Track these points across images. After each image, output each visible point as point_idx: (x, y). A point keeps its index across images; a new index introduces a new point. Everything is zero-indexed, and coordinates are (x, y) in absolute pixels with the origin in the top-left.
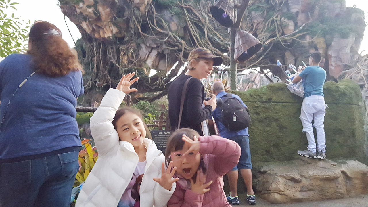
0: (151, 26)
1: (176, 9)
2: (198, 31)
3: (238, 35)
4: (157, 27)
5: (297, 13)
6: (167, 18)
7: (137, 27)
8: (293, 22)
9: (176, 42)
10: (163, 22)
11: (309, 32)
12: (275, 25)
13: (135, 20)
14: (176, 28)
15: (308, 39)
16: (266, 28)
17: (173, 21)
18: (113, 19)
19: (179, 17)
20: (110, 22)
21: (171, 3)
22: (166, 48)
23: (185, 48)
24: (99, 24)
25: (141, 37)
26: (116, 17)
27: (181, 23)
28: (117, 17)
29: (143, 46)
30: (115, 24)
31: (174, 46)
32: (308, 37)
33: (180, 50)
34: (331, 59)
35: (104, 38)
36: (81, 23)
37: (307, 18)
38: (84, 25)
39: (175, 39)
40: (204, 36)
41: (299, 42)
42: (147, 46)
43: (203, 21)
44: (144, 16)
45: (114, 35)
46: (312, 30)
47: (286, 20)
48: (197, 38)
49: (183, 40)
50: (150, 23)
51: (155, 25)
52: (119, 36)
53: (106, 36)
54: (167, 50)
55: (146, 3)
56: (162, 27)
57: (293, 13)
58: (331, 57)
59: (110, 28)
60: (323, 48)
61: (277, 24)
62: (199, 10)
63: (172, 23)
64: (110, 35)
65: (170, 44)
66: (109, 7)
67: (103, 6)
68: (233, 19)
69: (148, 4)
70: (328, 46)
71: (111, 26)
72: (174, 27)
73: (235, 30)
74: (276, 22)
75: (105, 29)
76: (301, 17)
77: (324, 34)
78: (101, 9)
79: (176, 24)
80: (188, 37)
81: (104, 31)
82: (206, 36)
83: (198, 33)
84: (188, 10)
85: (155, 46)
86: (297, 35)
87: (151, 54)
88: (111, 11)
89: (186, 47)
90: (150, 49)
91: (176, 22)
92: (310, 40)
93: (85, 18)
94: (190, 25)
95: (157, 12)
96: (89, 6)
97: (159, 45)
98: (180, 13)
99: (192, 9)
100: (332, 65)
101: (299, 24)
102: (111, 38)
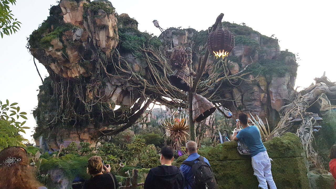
0: (115, 67)
1: (139, 53)
2: (157, 71)
3: (194, 99)
4: (122, 68)
5: (241, 57)
6: (130, 60)
7: (103, 68)
8: (238, 64)
9: (139, 81)
10: (127, 64)
11: (251, 72)
12: (223, 66)
13: (101, 63)
14: (139, 69)
15: (251, 78)
16: (215, 69)
17: (136, 63)
18: (81, 61)
19: (141, 60)
20: (77, 64)
21: (134, 48)
22: (130, 86)
23: (146, 86)
25: (106, 76)
26: (83, 59)
27: (143, 64)
28: (85, 59)
29: (108, 84)
30: (83, 65)
31: (137, 84)
32: (251, 76)
33: (142, 88)
34: (272, 95)
35: (71, 78)
36: (50, 64)
37: (249, 61)
38: (53, 66)
39: (138, 79)
40: (164, 76)
41: (243, 81)
42: (112, 84)
43: (162, 63)
44: (109, 59)
45: (81, 75)
46: (254, 71)
47: (232, 62)
48: (157, 77)
49: (145, 79)
50: (115, 65)
51: (120, 66)
52: (86, 75)
53: (73, 76)
54: (131, 88)
55: (111, 48)
56: (126, 68)
57: (237, 56)
58: (272, 92)
59: (77, 69)
60: (264, 85)
61: (225, 65)
62: (159, 54)
63: (135, 64)
64: (78, 75)
65: (133, 82)
66: (76, 51)
67: (71, 49)
68: (189, 85)
69: (113, 48)
70: (269, 84)
71: (79, 67)
72: (137, 68)
73: (192, 94)
74: (223, 64)
75: (72, 70)
76: (244, 60)
77: (264, 74)
78: (69, 52)
79: (139, 66)
80: (149, 76)
81: (71, 71)
82: (165, 75)
83: (158, 73)
84: (149, 54)
85: (120, 84)
86: (242, 75)
87: (116, 91)
88: (79, 54)
89: (148, 85)
90: (115, 87)
91: (138, 64)
92: (253, 78)
93: (54, 60)
94: (151, 66)
95: (121, 55)
96: (58, 50)
97: (123, 83)
98: (142, 56)
99: (152, 53)
100: (273, 100)
101: (243, 66)
102: (78, 77)
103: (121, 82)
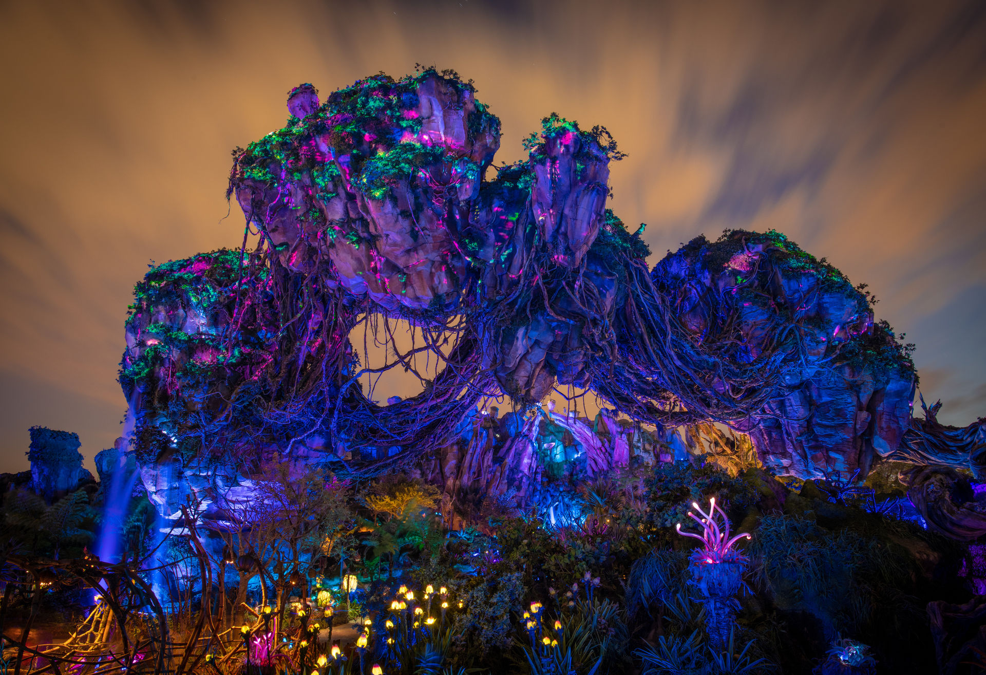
17: (608, 291)
18: (450, 257)
24: (401, 262)
26: (463, 254)
29: (521, 335)
34: (881, 418)
45: (437, 296)
50: (565, 287)
52: (450, 300)
58: (882, 412)
60: (868, 395)
66: (443, 222)
70: (875, 392)
71: (439, 274)
75: (414, 277)
86: (835, 365)
87: (529, 357)
100: (882, 428)
103: (555, 336)
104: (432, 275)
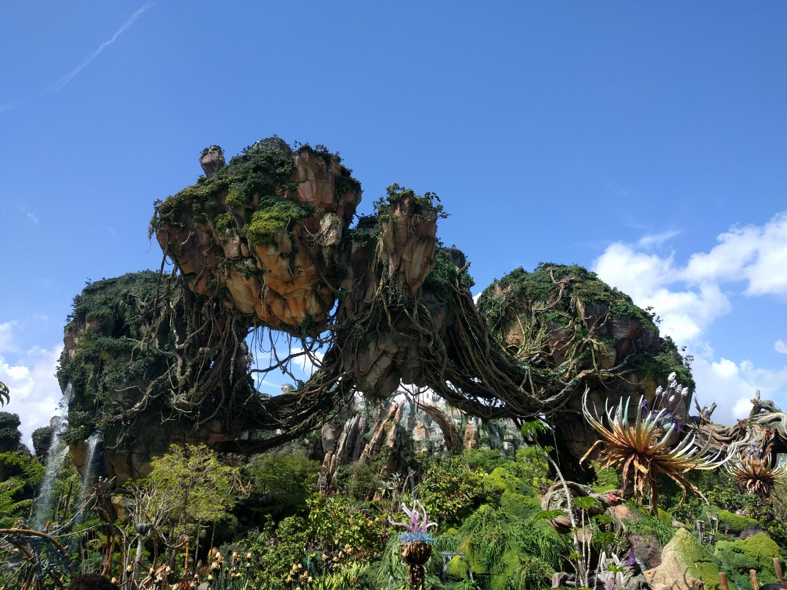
1: (450, 296)
5: (623, 339)
11: (635, 370)
12: (590, 350)
15: (634, 380)
16: (574, 352)
18: (319, 287)
19: (450, 309)
20: (308, 293)
24: (281, 291)
26: (329, 285)
29: (372, 347)
32: (633, 377)
37: (629, 348)
41: (621, 382)
42: (378, 348)
45: (308, 316)
46: (639, 368)
52: (317, 320)
53: (288, 316)
57: (618, 338)
60: (652, 396)
66: (314, 263)
67: (304, 259)
71: (310, 300)
74: (592, 347)
75: (291, 302)
78: (299, 263)
81: (287, 305)
85: (395, 350)
87: (378, 363)
88: (317, 271)
90: (380, 355)
96: (283, 256)
97: (402, 350)
104: (305, 300)
